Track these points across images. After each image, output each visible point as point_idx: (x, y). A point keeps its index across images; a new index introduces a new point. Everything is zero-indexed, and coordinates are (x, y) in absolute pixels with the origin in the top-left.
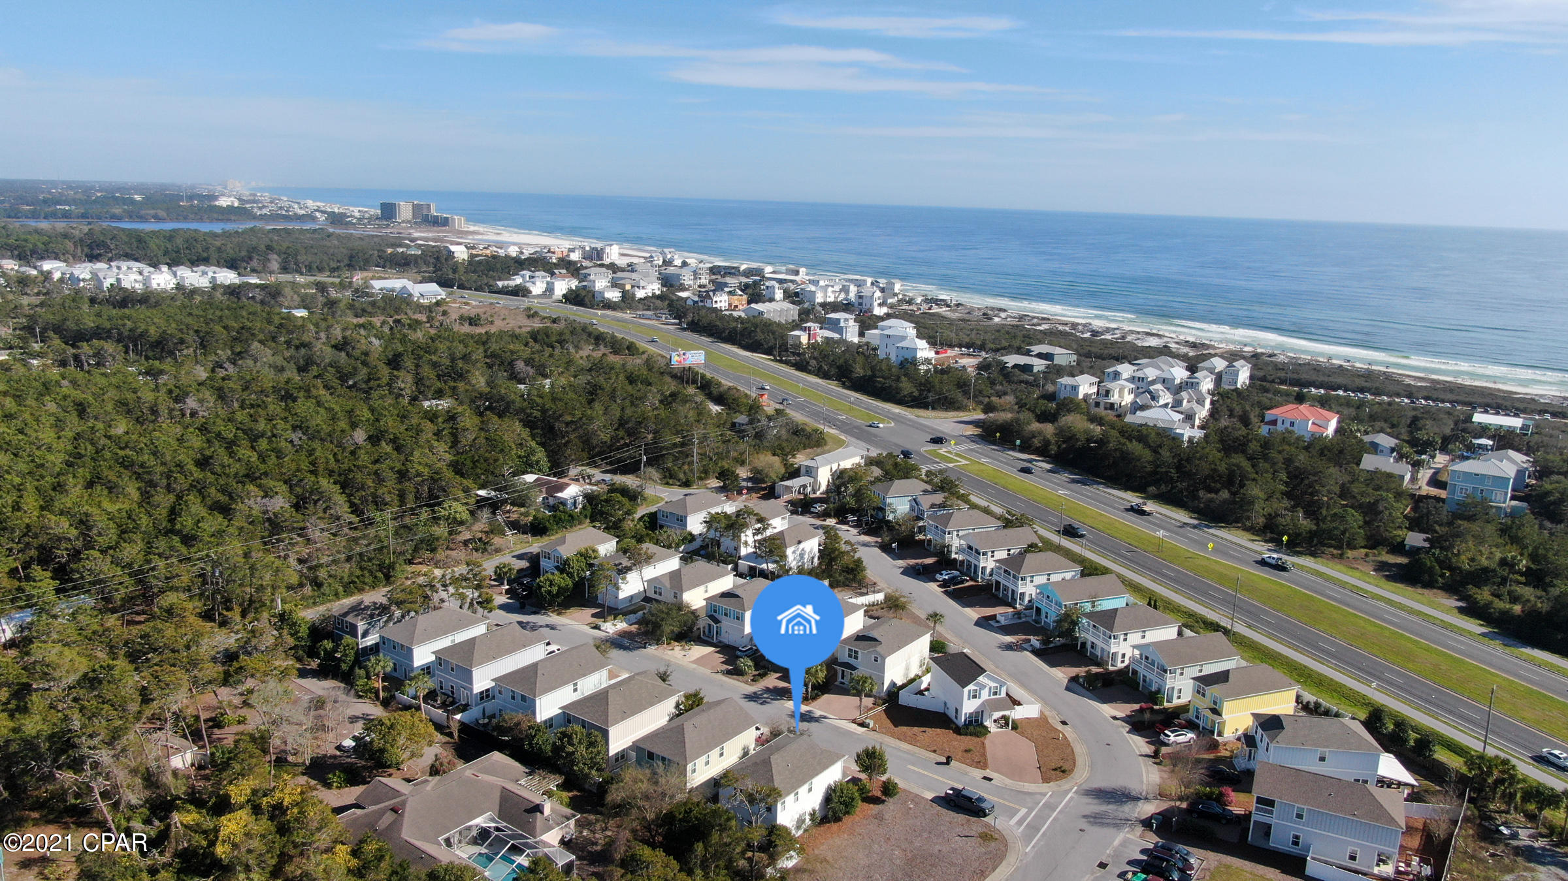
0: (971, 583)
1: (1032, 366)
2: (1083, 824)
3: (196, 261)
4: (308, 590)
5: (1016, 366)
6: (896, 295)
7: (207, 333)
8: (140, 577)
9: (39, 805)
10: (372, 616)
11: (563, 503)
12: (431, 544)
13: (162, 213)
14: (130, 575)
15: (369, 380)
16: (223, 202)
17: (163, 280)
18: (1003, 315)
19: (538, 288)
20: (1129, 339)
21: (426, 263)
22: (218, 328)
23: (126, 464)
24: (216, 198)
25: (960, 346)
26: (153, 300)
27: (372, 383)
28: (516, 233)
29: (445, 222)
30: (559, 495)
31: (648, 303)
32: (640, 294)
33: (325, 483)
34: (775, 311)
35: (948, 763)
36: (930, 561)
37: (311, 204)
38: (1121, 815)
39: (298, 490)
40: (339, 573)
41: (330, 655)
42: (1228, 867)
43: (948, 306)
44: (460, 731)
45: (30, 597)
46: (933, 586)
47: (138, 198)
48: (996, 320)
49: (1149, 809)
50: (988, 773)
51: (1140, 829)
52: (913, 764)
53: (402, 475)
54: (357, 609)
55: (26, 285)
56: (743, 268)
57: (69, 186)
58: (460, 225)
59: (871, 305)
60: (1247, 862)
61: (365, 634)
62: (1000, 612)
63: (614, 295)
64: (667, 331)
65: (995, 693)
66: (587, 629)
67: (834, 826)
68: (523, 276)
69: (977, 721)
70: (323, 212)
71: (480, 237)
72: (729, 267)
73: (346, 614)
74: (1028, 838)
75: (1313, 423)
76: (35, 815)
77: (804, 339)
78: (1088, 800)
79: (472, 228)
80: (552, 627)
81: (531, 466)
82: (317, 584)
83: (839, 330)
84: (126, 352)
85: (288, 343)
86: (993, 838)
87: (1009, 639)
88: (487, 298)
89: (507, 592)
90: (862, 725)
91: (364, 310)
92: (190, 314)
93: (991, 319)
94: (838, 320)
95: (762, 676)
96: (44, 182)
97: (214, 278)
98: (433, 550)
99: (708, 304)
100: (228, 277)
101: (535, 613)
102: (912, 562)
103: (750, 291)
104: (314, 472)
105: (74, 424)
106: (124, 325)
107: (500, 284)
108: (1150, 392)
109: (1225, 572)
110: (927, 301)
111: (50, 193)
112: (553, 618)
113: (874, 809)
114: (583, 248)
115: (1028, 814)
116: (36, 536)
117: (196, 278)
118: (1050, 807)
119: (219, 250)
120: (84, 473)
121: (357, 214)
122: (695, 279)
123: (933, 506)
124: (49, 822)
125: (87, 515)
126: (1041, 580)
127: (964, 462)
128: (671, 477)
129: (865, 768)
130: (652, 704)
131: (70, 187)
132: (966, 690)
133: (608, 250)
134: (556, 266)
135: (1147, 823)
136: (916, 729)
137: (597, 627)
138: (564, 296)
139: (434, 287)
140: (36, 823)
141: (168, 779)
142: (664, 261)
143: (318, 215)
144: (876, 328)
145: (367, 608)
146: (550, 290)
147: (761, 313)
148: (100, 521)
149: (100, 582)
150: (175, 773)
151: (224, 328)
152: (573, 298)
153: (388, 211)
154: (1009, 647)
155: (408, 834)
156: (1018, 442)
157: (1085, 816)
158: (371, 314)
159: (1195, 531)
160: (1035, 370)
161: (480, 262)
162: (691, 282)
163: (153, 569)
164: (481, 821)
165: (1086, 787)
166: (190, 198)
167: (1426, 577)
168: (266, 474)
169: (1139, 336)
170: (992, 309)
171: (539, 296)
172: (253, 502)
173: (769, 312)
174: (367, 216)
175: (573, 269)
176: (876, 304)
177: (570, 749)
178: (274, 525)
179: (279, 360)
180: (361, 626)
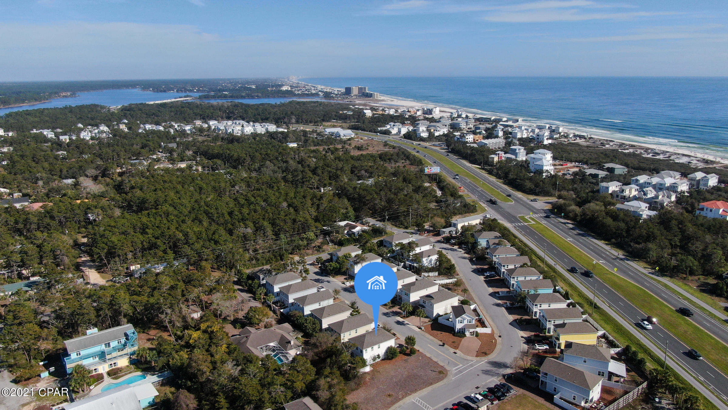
0: (498, 277)
1: (598, 175)
2: (480, 373)
3: (264, 120)
4: (254, 262)
5: (591, 175)
6: (560, 133)
7: (253, 156)
8: (199, 254)
9: (156, 324)
10: (265, 273)
11: (354, 233)
12: (298, 247)
13: (260, 95)
14: (196, 254)
15: (303, 178)
16: (284, 88)
17: (249, 129)
18: (611, 144)
19: (394, 131)
20: (672, 158)
21: (354, 118)
22: (257, 154)
23: (207, 213)
24: (282, 85)
25: (575, 161)
26: (241, 140)
27: (304, 179)
28: (400, 100)
29: (370, 96)
30: (353, 230)
31: (439, 138)
32: (437, 134)
33: (266, 224)
34: (493, 143)
35: (443, 345)
36: (486, 267)
37: (320, 87)
38: (497, 372)
39: (257, 225)
40: (265, 256)
41: (250, 285)
42: (525, 395)
43: (585, 139)
44: (280, 315)
45: (166, 259)
46: (482, 278)
47: (254, 87)
48: (607, 146)
49: (509, 371)
50: (457, 351)
51: (501, 378)
52: (430, 344)
53: (294, 221)
54: (261, 271)
55: (202, 132)
56: (493, 118)
57: (230, 81)
58: (377, 97)
59: (543, 139)
60: (533, 395)
61: (263, 279)
62: (502, 290)
63: (425, 135)
64: (441, 153)
65: (470, 322)
66: (340, 284)
67: (388, 361)
68: (390, 125)
69: (462, 332)
70: (322, 92)
71: (384, 103)
72: (486, 118)
73: (258, 272)
74: (456, 374)
75: (723, 211)
76: (154, 326)
77: (496, 159)
78: (488, 365)
79: (382, 98)
80: (328, 282)
81: (347, 218)
82: (257, 260)
83: (516, 154)
84: (225, 165)
85: (282, 160)
86: (443, 373)
87: (499, 302)
88: (372, 135)
89: (319, 267)
90: (420, 328)
91: (318, 143)
92: (251, 147)
93: (604, 146)
94: (516, 149)
95: (393, 307)
96: (221, 80)
97: (267, 128)
98: (300, 250)
99: (463, 140)
100: (272, 128)
101: (325, 276)
102: (479, 267)
103: (489, 132)
104: (264, 219)
105: (197, 196)
106: (227, 152)
107: (379, 129)
108: (643, 191)
109: (618, 281)
110: (575, 136)
111: (222, 86)
112: (331, 279)
113: (406, 357)
114: (424, 109)
115: (462, 367)
116: (172, 239)
117: (260, 129)
118: (472, 365)
119: (275, 114)
120: (193, 216)
121: (336, 92)
122: (467, 125)
123: (494, 244)
124: (157, 329)
125: (187, 232)
126: (521, 279)
127: (533, 222)
128: (401, 224)
129: (407, 343)
130: (340, 313)
131: (231, 83)
132: (457, 319)
133: (434, 110)
134: (407, 119)
135: (504, 376)
136: (439, 332)
137: (344, 283)
138: (404, 135)
139: (349, 131)
140: (154, 329)
141: (189, 320)
142: (458, 115)
143: (320, 93)
144: (533, 153)
145: (264, 270)
146: (399, 131)
147: (485, 144)
148: (191, 235)
149: (187, 255)
150: (193, 319)
151: (260, 154)
152: (408, 136)
153: (348, 91)
154: (498, 305)
155: (248, 345)
156: (563, 214)
157: (482, 371)
158: (320, 145)
159: (621, 262)
160: (600, 177)
161: (376, 118)
162: (465, 127)
163: (203, 252)
164: (272, 344)
165: (491, 360)
166: (273, 86)
167: (719, 291)
168: (247, 219)
169: (678, 156)
170: (607, 140)
171: (395, 135)
172: (242, 230)
173: (490, 143)
174: (340, 93)
175: (414, 120)
176: (545, 139)
177: (306, 324)
178: (245, 238)
179: (276, 168)
180: (262, 276)
